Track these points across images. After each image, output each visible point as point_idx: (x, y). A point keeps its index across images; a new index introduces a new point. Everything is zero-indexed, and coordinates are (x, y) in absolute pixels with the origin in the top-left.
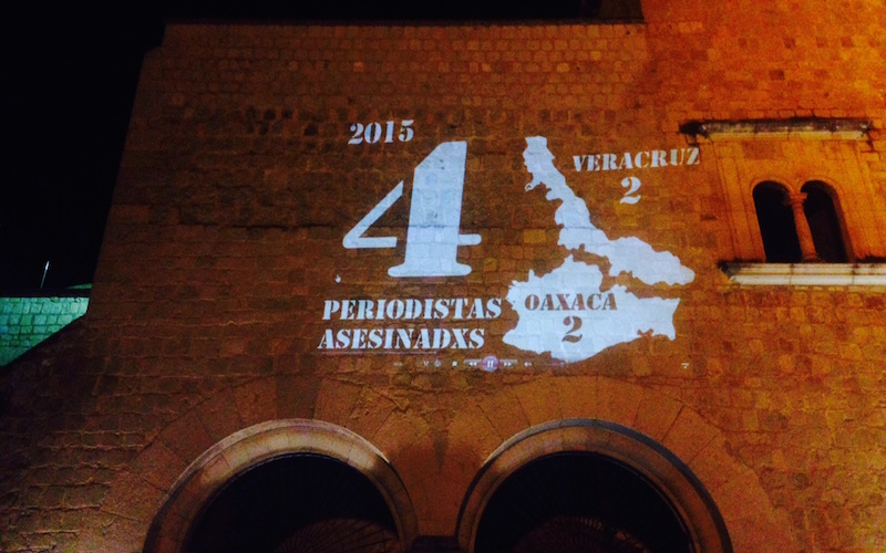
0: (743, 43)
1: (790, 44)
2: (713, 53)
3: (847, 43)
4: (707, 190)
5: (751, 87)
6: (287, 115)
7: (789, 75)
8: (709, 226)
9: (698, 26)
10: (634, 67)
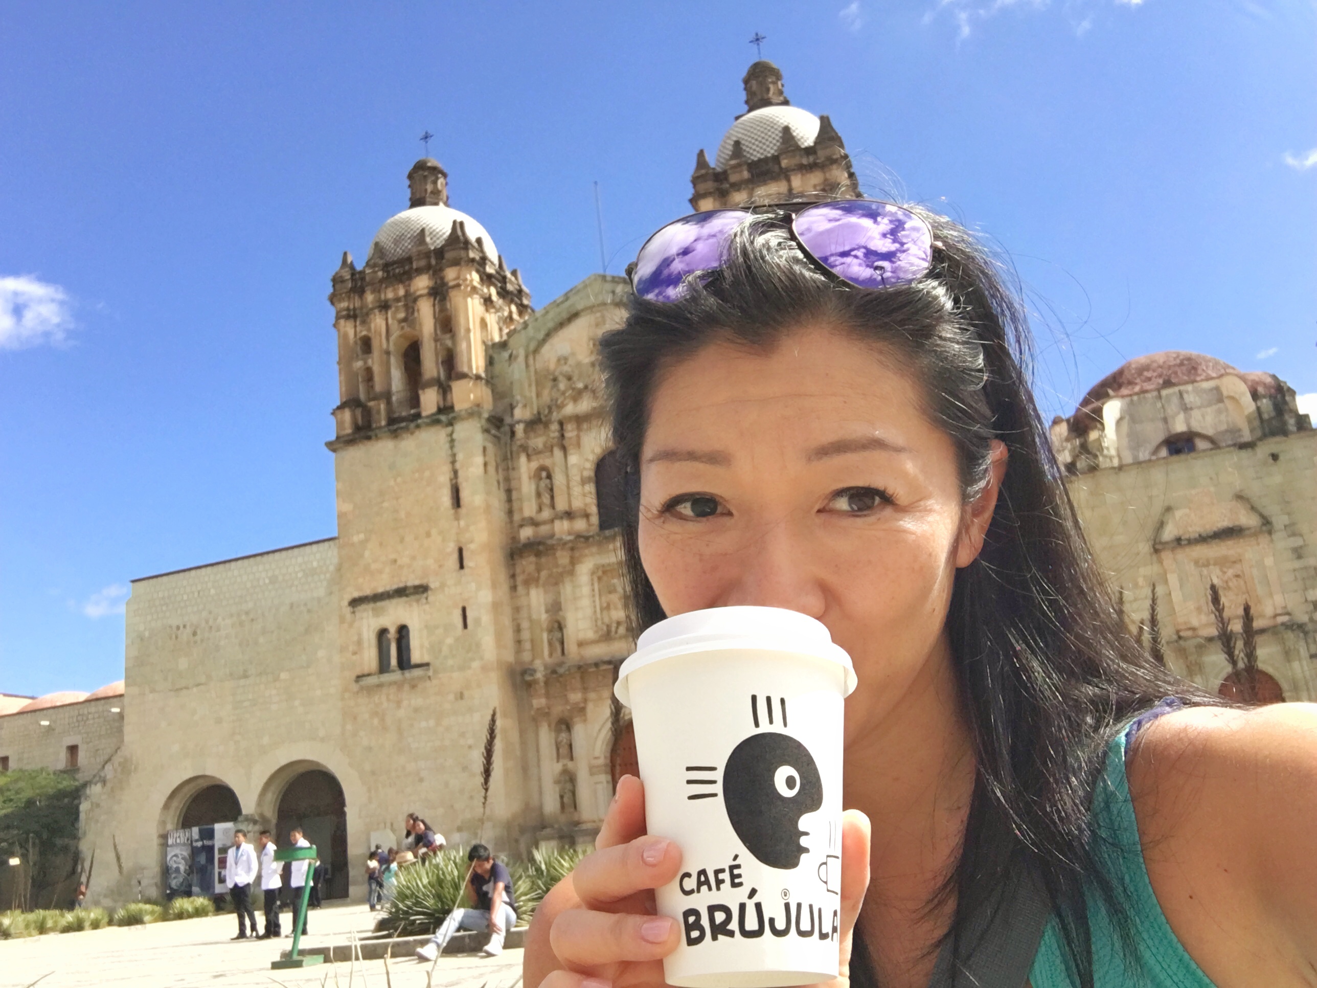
0: (381, 544)
1: (402, 540)
2: (367, 554)
3: (428, 535)
4: (355, 638)
5: (381, 572)
6: (185, 626)
7: (399, 562)
8: (354, 657)
9: (362, 536)
10: (332, 568)
